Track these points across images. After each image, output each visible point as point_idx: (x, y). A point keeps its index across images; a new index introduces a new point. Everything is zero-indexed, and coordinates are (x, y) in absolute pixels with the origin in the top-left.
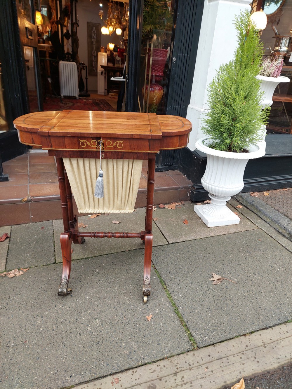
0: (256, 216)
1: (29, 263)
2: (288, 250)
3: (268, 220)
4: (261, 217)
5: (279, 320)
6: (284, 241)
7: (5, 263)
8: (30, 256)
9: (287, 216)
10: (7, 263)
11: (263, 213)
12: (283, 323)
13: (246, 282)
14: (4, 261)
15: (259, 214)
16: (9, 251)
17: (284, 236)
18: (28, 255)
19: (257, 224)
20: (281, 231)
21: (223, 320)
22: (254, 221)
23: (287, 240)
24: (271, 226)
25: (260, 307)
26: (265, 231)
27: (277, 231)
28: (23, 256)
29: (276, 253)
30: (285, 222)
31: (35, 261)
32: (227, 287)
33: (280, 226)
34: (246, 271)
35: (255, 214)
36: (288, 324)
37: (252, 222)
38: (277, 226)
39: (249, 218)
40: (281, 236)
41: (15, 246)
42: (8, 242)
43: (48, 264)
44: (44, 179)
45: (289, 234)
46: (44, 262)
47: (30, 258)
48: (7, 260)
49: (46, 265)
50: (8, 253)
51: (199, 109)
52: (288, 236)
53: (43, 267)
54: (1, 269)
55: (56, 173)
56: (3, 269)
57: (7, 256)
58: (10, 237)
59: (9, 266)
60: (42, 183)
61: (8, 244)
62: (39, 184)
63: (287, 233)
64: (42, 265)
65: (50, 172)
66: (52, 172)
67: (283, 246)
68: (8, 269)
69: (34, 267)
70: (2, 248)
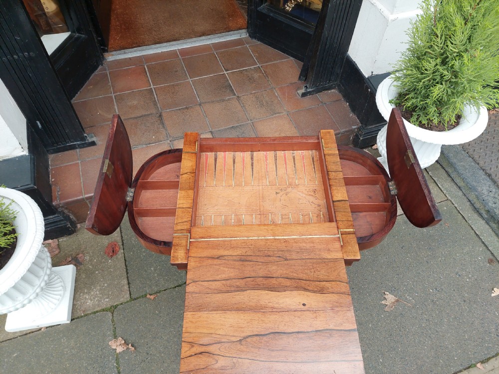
0: (446, 175)
1: (156, 284)
2: (483, 243)
3: (461, 184)
4: (452, 176)
5: (461, 364)
6: (480, 225)
7: (128, 286)
8: (155, 270)
9: (489, 176)
10: (131, 285)
11: (455, 170)
12: (465, 369)
13: (426, 303)
14: (125, 282)
15: (450, 171)
16: (127, 263)
17: (480, 215)
18: (152, 269)
19: (445, 192)
20: (477, 205)
21: (397, 368)
22: (442, 186)
23: (483, 222)
24: (465, 195)
25: (441, 346)
26: (456, 205)
27: (472, 205)
28: (146, 271)
29: (466, 249)
30: (485, 188)
31: (164, 279)
32: (402, 315)
33: (477, 197)
34: (426, 286)
35: (445, 170)
36: (471, 369)
37: (440, 188)
38: (472, 197)
39: (435, 179)
40: (476, 216)
41: (131, 253)
42: (122, 246)
43: (180, 284)
44: (143, 134)
45: (488, 211)
46: (175, 282)
47: (156, 275)
48: (128, 280)
49: (177, 286)
50: (126, 266)
51: (386, 13)
52: (486, 216)
53: (174, 289)
54: (125, 297)
55: (158, 115)
56: (128, 295)
57: (127, 273)
58: (122, 237)
59: (134, 290)
60: (144, 146)
61: (122, 251)
62: (140, 147)
63: (486, 211)
64: (173, 286)
65: (149, 113)
66: (151, 114)
67: (477, 235)
68: (133, 296)
69: (165, 290)
70: (117, 258)
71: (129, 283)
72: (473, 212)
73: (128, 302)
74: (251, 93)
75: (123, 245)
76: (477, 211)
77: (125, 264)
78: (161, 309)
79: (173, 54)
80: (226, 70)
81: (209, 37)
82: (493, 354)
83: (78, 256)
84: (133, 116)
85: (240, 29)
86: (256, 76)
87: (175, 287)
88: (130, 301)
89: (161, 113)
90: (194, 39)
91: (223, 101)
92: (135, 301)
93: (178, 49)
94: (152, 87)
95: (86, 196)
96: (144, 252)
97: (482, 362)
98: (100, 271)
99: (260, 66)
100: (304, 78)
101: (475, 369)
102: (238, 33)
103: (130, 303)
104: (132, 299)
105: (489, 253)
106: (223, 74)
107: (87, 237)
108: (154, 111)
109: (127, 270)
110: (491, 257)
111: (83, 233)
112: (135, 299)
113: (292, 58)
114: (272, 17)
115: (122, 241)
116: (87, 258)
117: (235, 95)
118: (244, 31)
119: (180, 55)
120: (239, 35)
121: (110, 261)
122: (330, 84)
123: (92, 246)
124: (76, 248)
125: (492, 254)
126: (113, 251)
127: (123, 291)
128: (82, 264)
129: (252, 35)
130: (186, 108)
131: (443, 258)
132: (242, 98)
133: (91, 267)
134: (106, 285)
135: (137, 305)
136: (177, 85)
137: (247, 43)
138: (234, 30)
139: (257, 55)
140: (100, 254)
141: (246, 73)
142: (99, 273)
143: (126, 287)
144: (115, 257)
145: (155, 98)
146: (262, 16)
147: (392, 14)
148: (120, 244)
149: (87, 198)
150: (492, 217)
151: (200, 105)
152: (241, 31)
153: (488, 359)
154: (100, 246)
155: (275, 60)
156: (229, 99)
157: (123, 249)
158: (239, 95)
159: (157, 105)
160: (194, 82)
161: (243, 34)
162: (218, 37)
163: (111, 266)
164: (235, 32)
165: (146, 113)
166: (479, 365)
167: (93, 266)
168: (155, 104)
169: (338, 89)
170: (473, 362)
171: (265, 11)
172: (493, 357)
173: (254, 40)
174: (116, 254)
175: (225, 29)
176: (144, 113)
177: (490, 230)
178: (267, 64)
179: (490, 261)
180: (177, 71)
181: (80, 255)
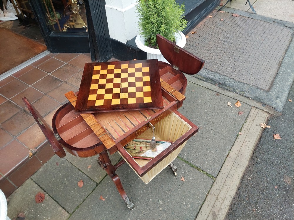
1: (80, 197)
2: (210, 89)
5: (234, 137)
6: (205, 84)
7: (64, 209)
8: (74, 191)
10: (65, 208)
12: (236, 138)
13: (207, 124)
14: (61, 208)
16: (55, 199)
17: (202, 80)
18: (72, 192)
20: (199, 77)
23: (205, 82)
24: (192, 76)
25: (223, 136)
28: (69, 195)
29: (206, 95)
31: (83, 192)
36: (238, 137)
41: (54, 192)
42: (45, 193)
43: (94, 188)
44: (20, 125)
45: (204, 77)
46: (90, 189)
47: (77, 193)
48: (62, 207)
49: (93, 190)
50: (55, 201)
51: (120, 9)
52: (205, 80)
53: (93, 193)
54: (66, 216)
55: (23, 111)
56: (67, 214)
57: (59, 204)
58: (42, 188)
59: (69, 209)
60: (25, 130)
61: (47, 195)
62: (23, 132)
63: (203, 77)
64: (91, 192)
65: (16, 113)
66: (18, 113)
67: (206, 88)
68: (71, 212)
69: (87, 197)
70: (46, 200)
71: (63, 208)
72: (199, 81)
73: (69, 217)
74: (71, 77)
75: (45, 191)
76: (200, 79)
77: (54, 200)
78: (92, 207)
79: (10, 78)
80: (49, 73)
81: (27, 61)
82: (241, 126)
83: (19, 216)
84: (6, 119)
85: (43, 51)
86: (68, 68)
87: (92, 192)
88: (71, 216)
89: (24, 109)
90: (19, 66)
91: (58, 87)
92: (74, 214)
93: (12, 75)
94: (8, 99)
95: (5, 175)
96: (61, 187)
97: (240, 132)
98: (40, 214)
99: (67, 63)
100: (94, 59)
101: (239, 135)
102: (44, 53)
103: (71, 217)
104: (71, 214)
105: (214, 92)
106: (48, 75)
107: (18, 202)
108: (19, 111)
109: (57, 202)
110: (216, 93)
111: (13, 202)
112: (73, 213)
113: (81, 54)
114: (60, 37)
115: (43, 190)
116: (26, 213)
117: (62, 82)
118: (46, 51)
119: (15, 77)
120: (45, 54)
121: (42, 205)
122: (109, 56)
123: (25, 204)
124: (14, 212)
125: (216, 92)
126: (41, 198)
127: (63, 214)
128: (25, 218)
129: (52, 51)
130: (38, 100)
131: (201, 103)
132: (68, 81)
133: (32, 216)
134: (49, 218)
135: (76, 214)
136: (24, 92)
137: (52, 56)
138: (40, 53)
139: (61, 59)
140: (33, 205)
141: (61, 70)
142: (40, 215)
143: (63, 211)
144: (44, 201)
145: (14, 104)
146: (54, 39)
147: (123, 9)
148: (43, 192)
149: (6, 176)
150: (207, 78)
151: (45, 95)
152: (44, 52)
153: (241, 129)
154: (30, 201)
155: (73, 58)
156: (61, 85)
157: (47, 193)
158: (65, 81)
159: (18, 107)
160: (33, 86)
161: (47, 53)
162: (33, 60)
163: (45, 207)
164: (41, 53)
165: (14, 114)
166: (240, 133)
167: (33, 214)
168: (17, 107)
169: (114, 57)
170: (237, 134)
171: (54, 36)
172: (242, 127)
173: (55, 53)
174: (44, 199)
175: (35, 54)
176: (12, 114)
177: (209, 84)
178: (70, 61)
179: (217, 95)
180: (19, 85)
181: (20, 214)
